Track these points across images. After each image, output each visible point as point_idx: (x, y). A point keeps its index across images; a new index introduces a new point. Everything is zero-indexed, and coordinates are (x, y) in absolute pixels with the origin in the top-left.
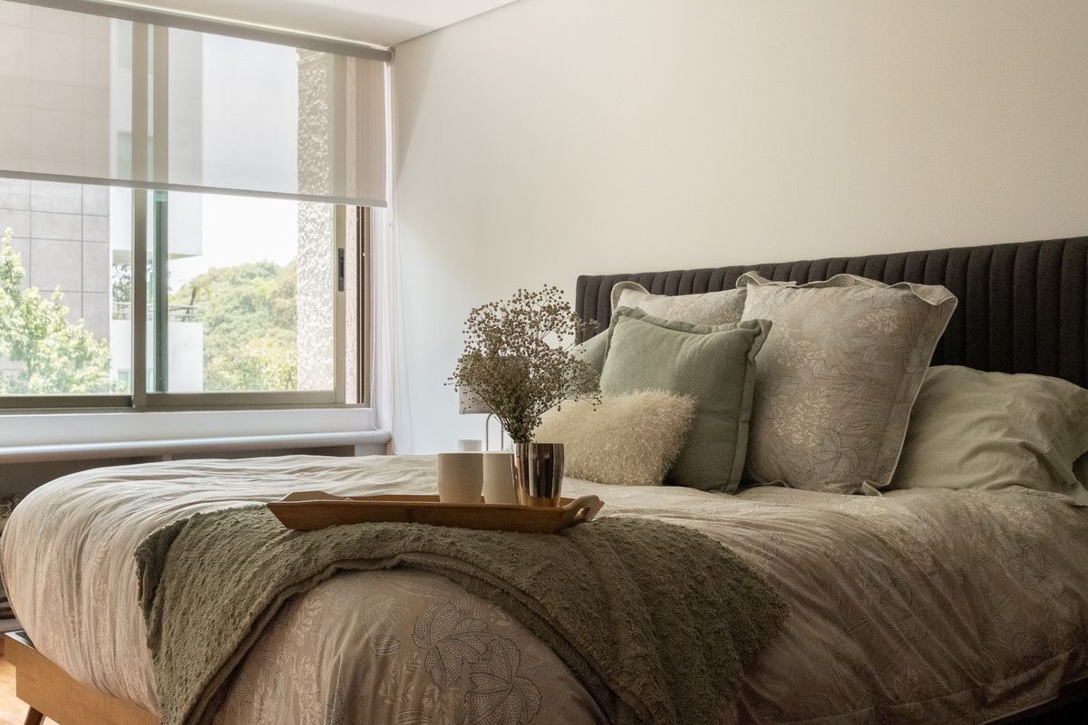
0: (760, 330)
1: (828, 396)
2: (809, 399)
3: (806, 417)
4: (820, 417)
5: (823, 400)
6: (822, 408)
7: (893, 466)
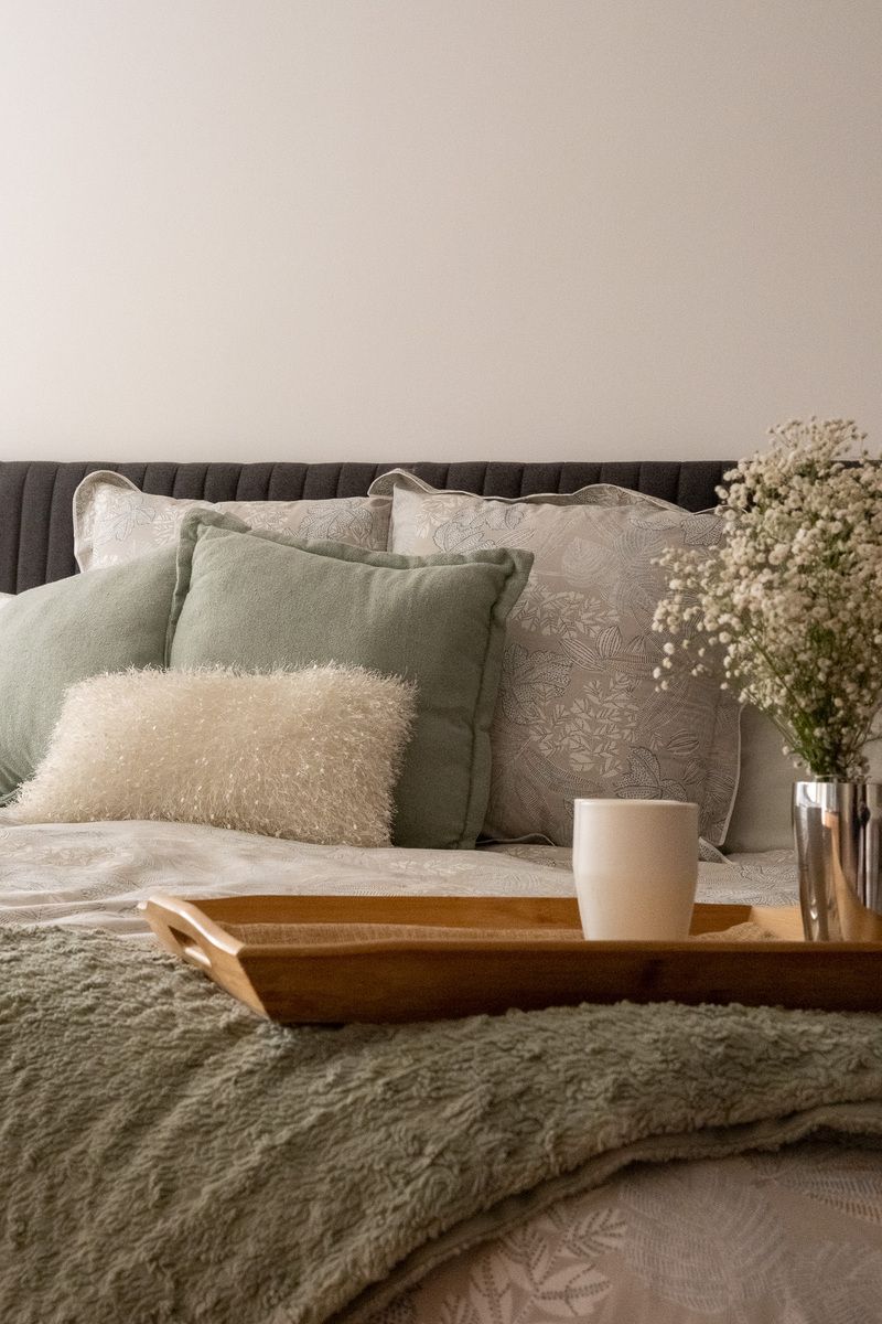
0: (514, 567)
1: (630, 690)
2: (596, 694)
3: (594, 723)
4: (621, 726)
5: (623, 696)
6: (621, 711)
7: (726, 811)
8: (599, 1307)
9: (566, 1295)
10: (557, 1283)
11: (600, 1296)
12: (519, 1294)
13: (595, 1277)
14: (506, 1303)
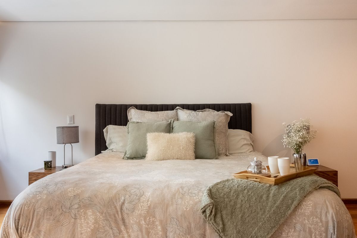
8: (313, 204)
9: (310, 204)
10: (309, 203)
11: (313, 203)
12: (306, 205)
13: (311, 202)
14: (305, 206)
